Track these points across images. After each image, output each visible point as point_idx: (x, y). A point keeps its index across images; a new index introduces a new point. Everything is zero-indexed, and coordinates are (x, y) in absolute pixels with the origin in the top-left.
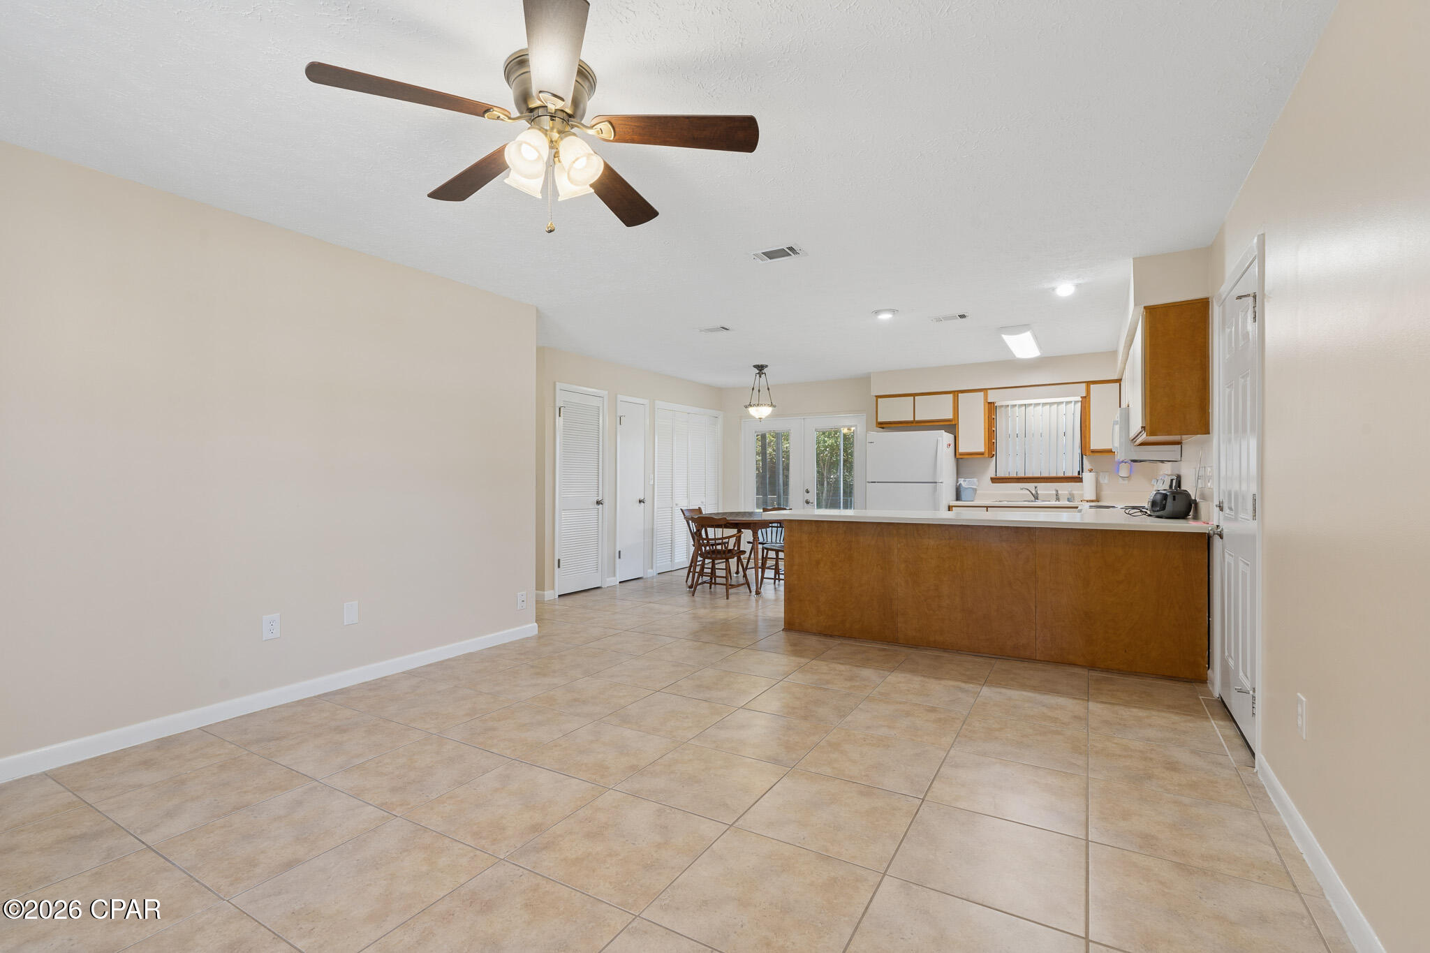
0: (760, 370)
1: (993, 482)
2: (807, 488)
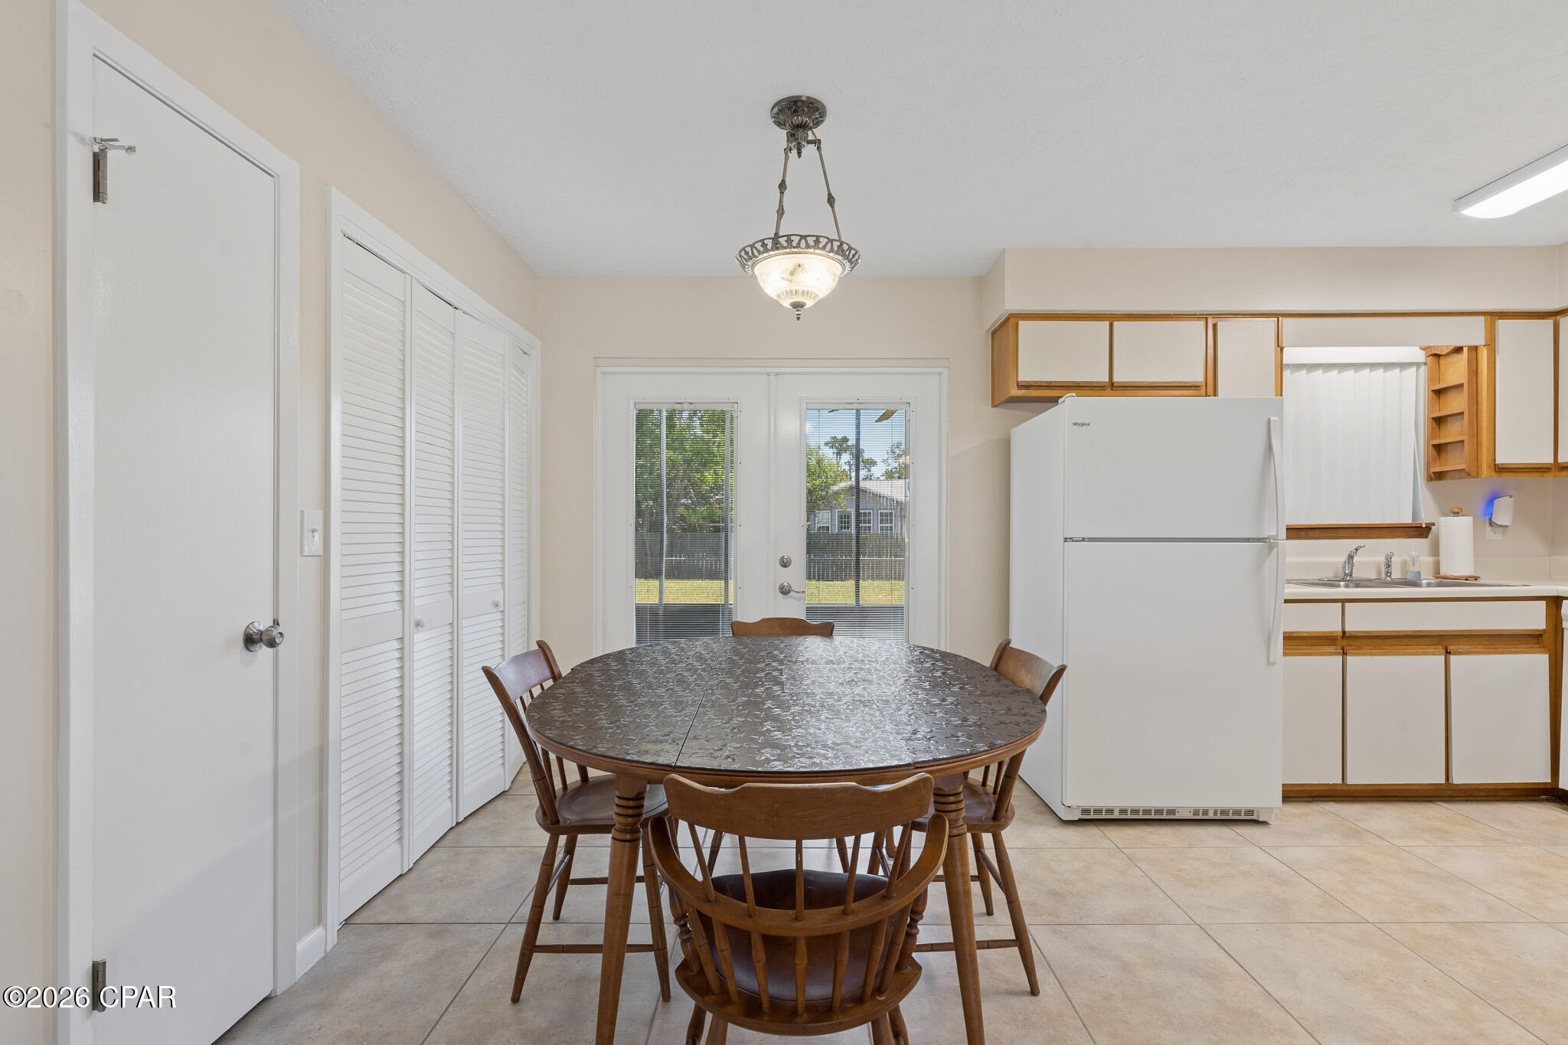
2: (786, 553)
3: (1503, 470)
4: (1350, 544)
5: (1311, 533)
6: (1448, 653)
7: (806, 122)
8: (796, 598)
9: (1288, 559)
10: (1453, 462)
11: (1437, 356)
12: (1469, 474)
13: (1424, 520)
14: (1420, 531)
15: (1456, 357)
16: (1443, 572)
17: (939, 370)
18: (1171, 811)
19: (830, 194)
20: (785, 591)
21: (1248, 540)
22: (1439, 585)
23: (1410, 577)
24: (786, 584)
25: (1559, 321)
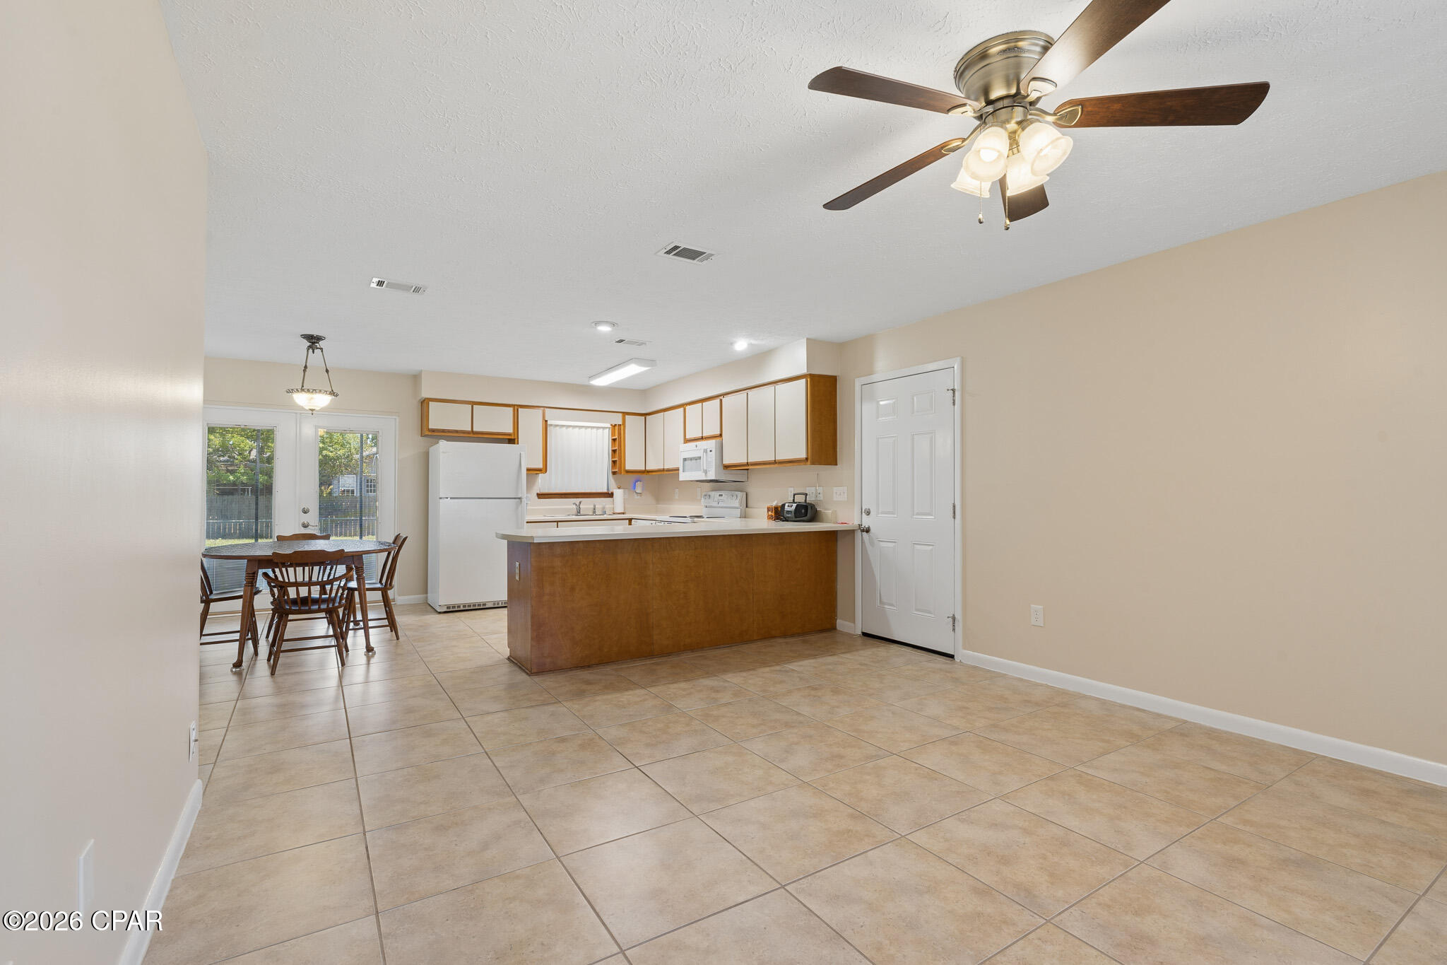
0: (313, 343)
1: (539, 498)
2: (306, 507)
3: (628, 472)
4: (577, 501)
5: (566, 496)
7: (316, 341)
10: (618, 468)
12: (623, 473)
13: (610, 491)
14: (608, 495)
16: (615, 511)
17: (394, 417)
18: (484, 605)
20: (305, 526)
24: (306, 522)
25: (648, 417)
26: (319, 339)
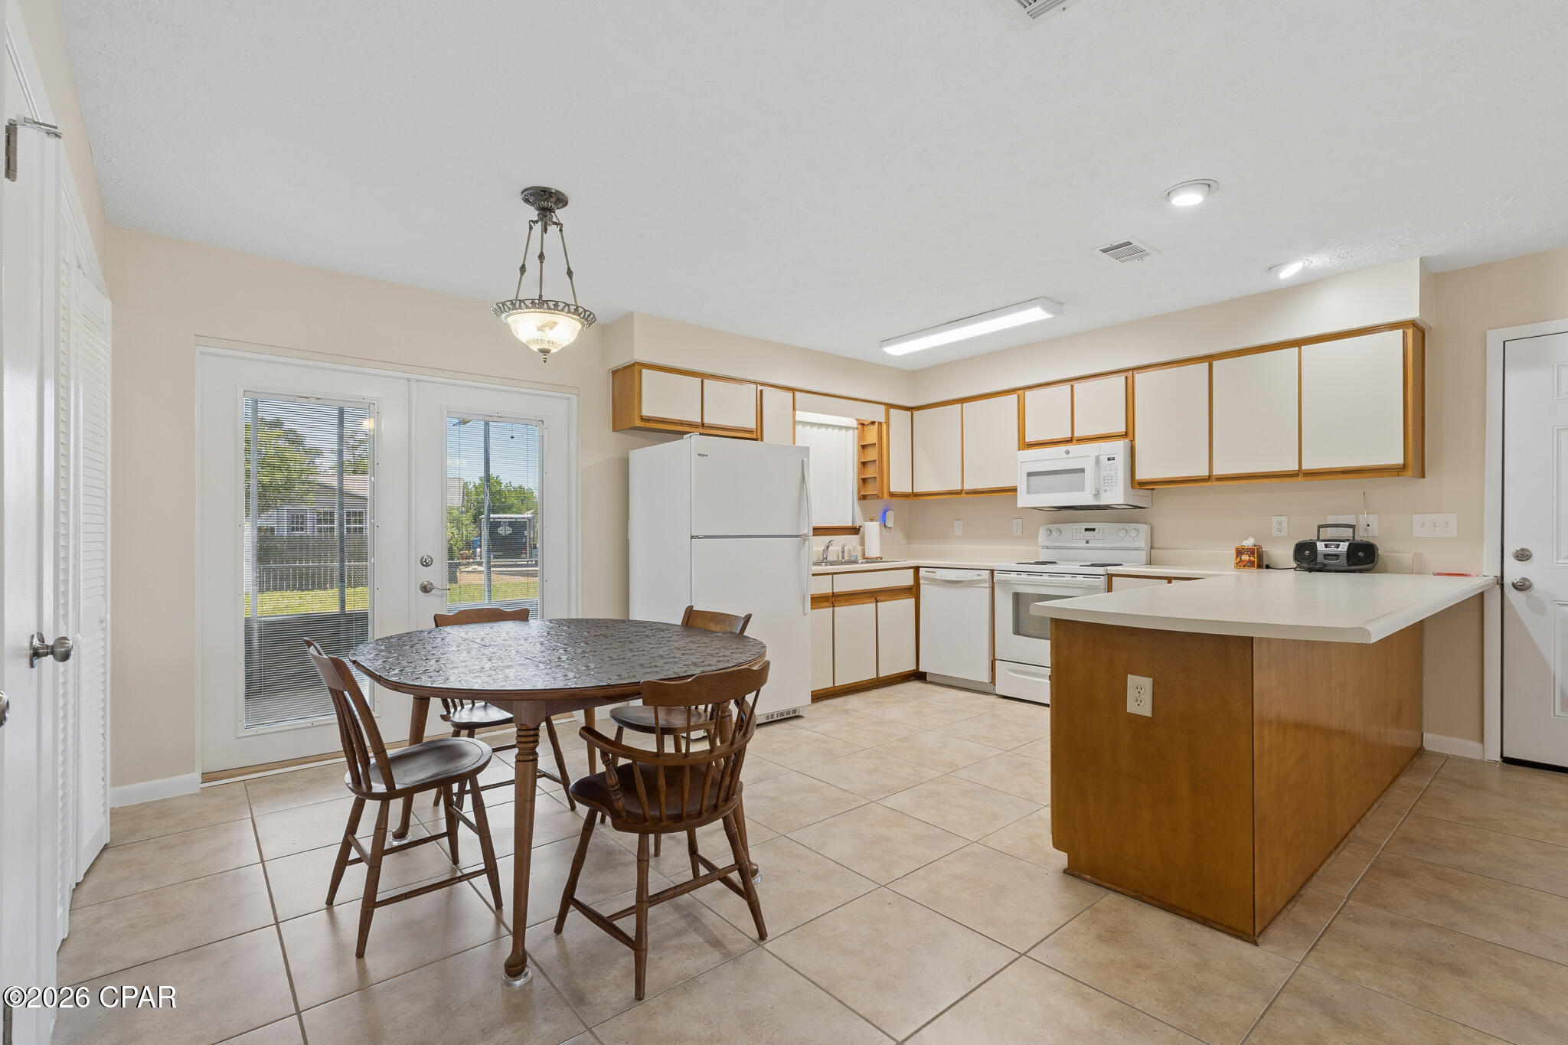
0: (546, 209)
2: (424, 553)
3: (892, 495)
4: (825, 539)
6: (877, 601)
7: (551, 206)
8: (437, 596)
9: (814, 549)
10: (871, 490)
11: (863, 424)
12: (878, 497)
13: (857, 525)
14: (855, 530)
15: (872, 427)
16: (867, 556)
17: (569, 395)
19: (569, 268)
20: (425, 589)
21: (792, 536)
22: (866, 563)
23: (853, 559)
24: (426, 583)
25: (916, 413)
26: (561, 200)
